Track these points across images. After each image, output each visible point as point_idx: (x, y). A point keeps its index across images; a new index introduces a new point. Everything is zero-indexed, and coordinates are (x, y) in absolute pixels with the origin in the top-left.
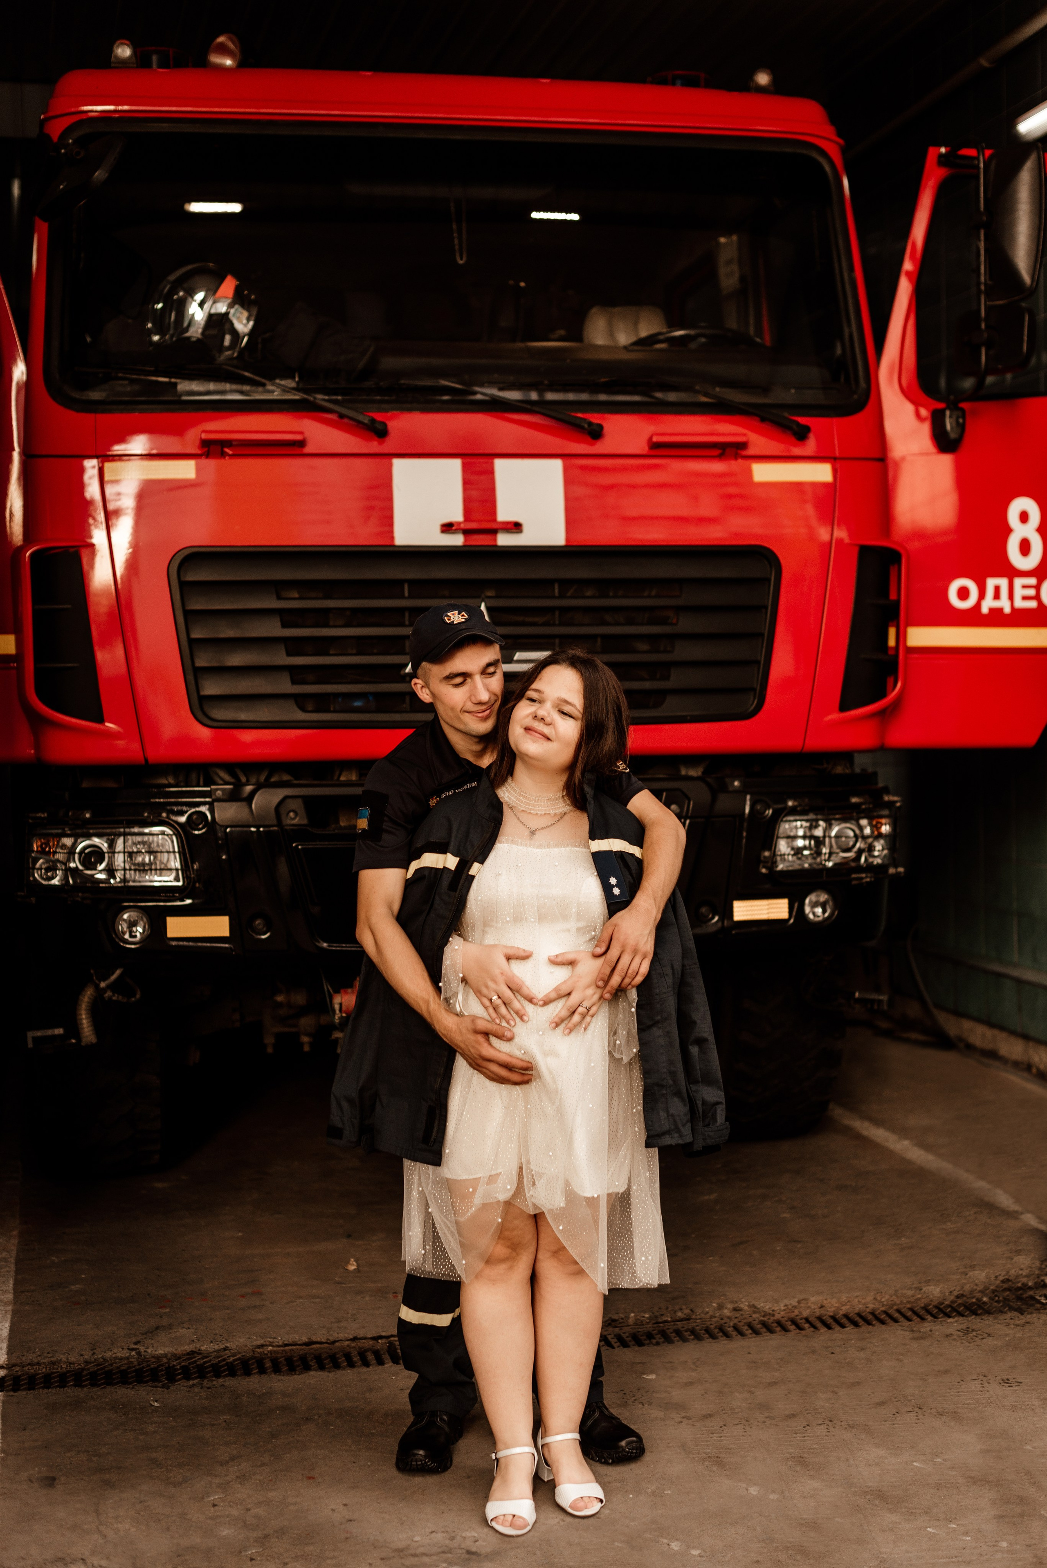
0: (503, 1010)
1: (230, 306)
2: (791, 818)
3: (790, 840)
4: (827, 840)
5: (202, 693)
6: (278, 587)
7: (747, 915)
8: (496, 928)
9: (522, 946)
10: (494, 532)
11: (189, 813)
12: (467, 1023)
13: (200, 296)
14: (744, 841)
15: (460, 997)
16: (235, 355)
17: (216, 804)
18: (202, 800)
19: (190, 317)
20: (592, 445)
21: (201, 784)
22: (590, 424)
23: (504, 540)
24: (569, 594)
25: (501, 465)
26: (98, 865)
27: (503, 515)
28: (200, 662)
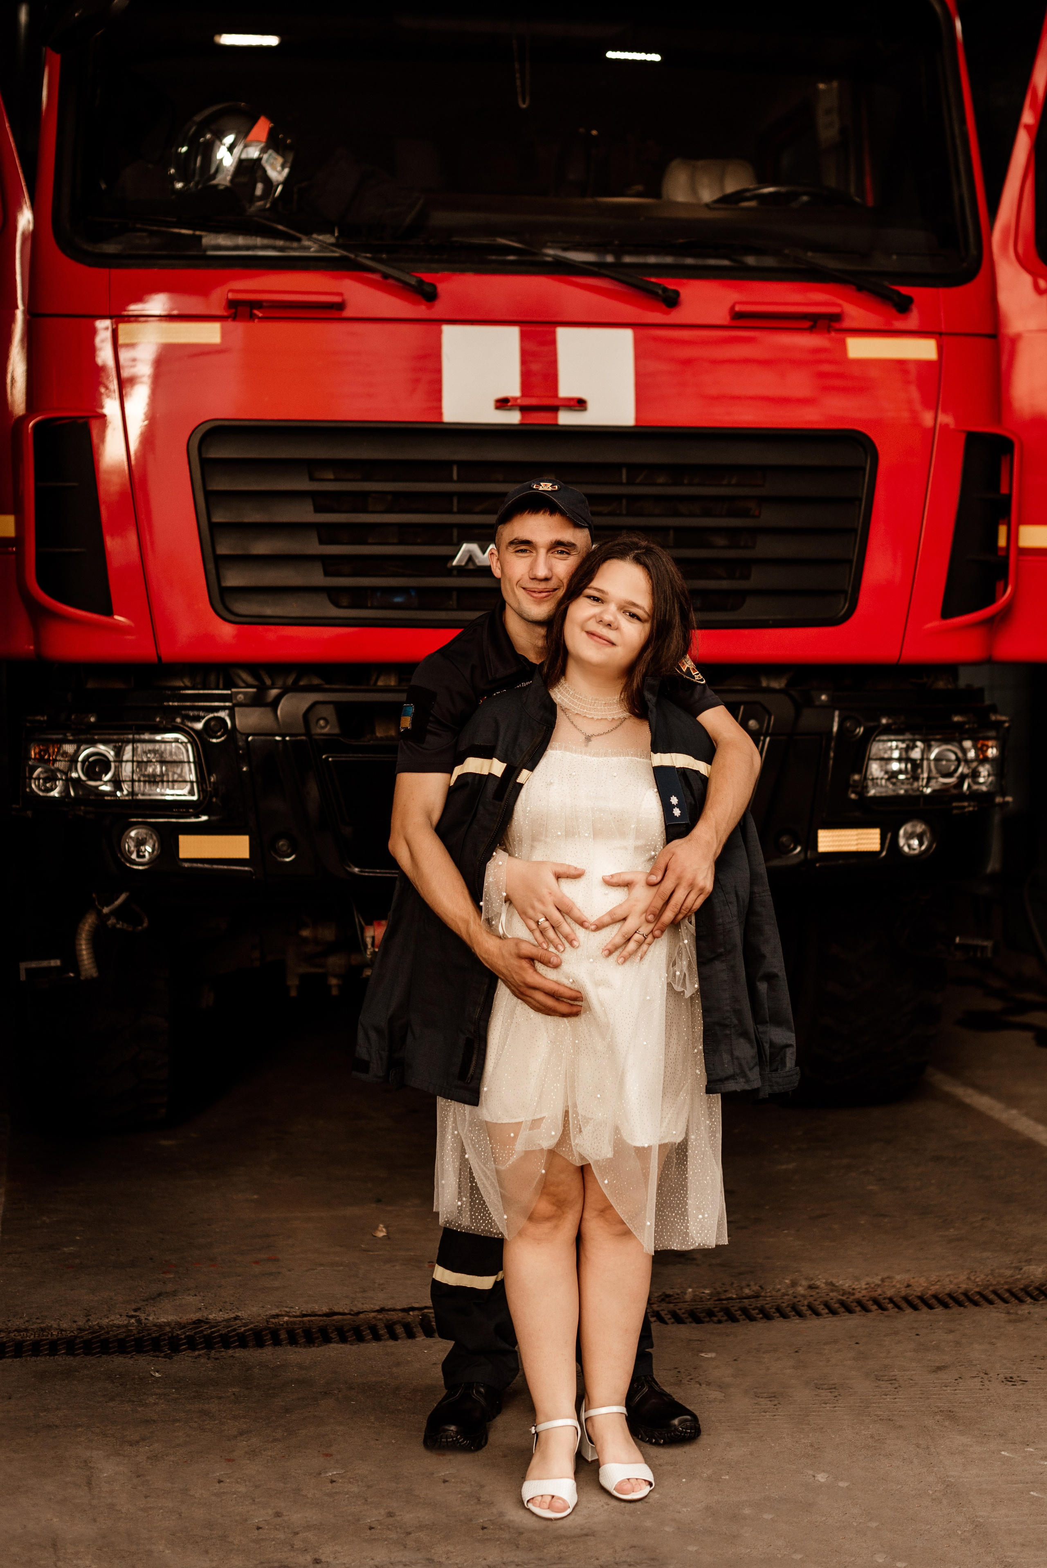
0: (551, 933)
1: (263, 151)
2: (885, 738)
3: (883, 763)
4: (925, 763)
5: (224, 584)
6: (311, 467)
7: (833, 846)
8: (546, 843)
9: (574, 864)
10: (555, 409)
11: (206, 718)
12: (509, 947)
13: (229, 139)
14: (831, 762)
15: (503, 918)
16: (268, 205)
17: (237, 709)
18: (222, 704)
19: (218, 162)
20: (667, 313)
21: (221, 686)
22: (665, 290)
23: (566, 418)
24: (638, 481)
25: (563, 334)
26: (103, 776)
27: (566, 390)
28: (222, 550)
